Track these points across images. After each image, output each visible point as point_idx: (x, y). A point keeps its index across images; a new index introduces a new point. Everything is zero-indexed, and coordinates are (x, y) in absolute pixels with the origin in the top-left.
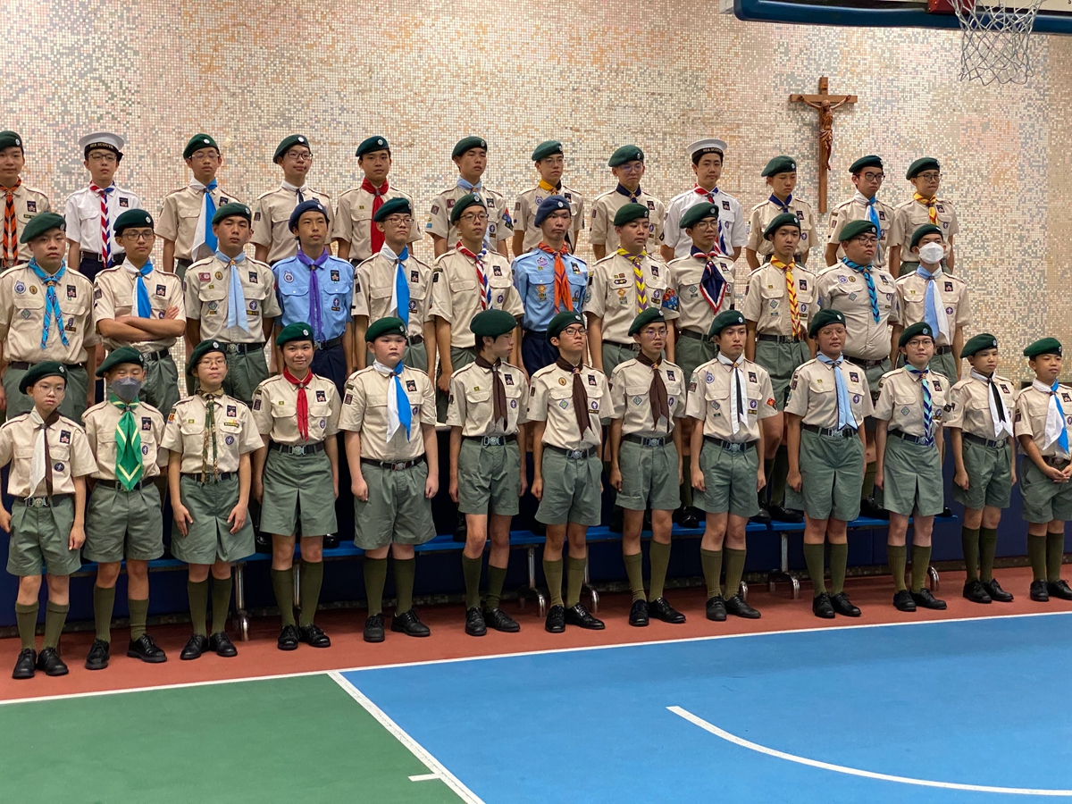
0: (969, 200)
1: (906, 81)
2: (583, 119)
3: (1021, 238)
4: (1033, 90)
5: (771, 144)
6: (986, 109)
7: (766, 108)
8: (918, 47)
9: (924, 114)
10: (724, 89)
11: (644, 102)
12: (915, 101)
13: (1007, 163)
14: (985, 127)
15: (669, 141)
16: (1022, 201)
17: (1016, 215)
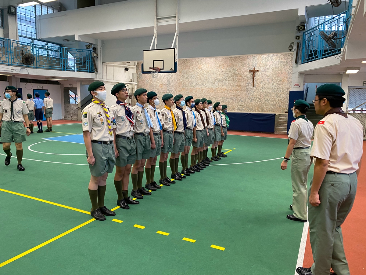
0: (278, 84)
1: (268, 67)
2: (220, 75)
3: (287, 90)
4: (291, 67)
5: (246, 77)
6: (282, 70)
7: (246, 72)
8: (270, 62)
9: (271, 72)
10: (239, 70)
11: (228, 73)
12: (269, 70)
13: (285, 78)
14: (282, 73)
15: (232, 78)
16: (288, 84)
17: (287, 86)
